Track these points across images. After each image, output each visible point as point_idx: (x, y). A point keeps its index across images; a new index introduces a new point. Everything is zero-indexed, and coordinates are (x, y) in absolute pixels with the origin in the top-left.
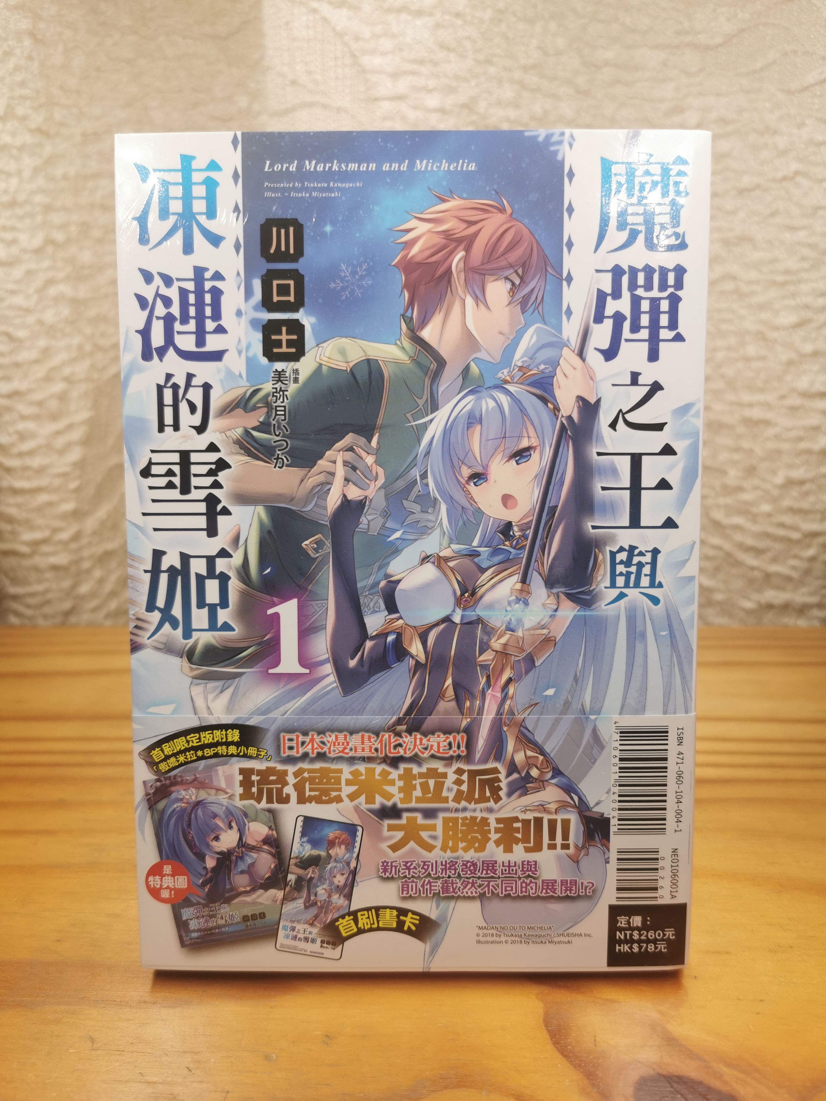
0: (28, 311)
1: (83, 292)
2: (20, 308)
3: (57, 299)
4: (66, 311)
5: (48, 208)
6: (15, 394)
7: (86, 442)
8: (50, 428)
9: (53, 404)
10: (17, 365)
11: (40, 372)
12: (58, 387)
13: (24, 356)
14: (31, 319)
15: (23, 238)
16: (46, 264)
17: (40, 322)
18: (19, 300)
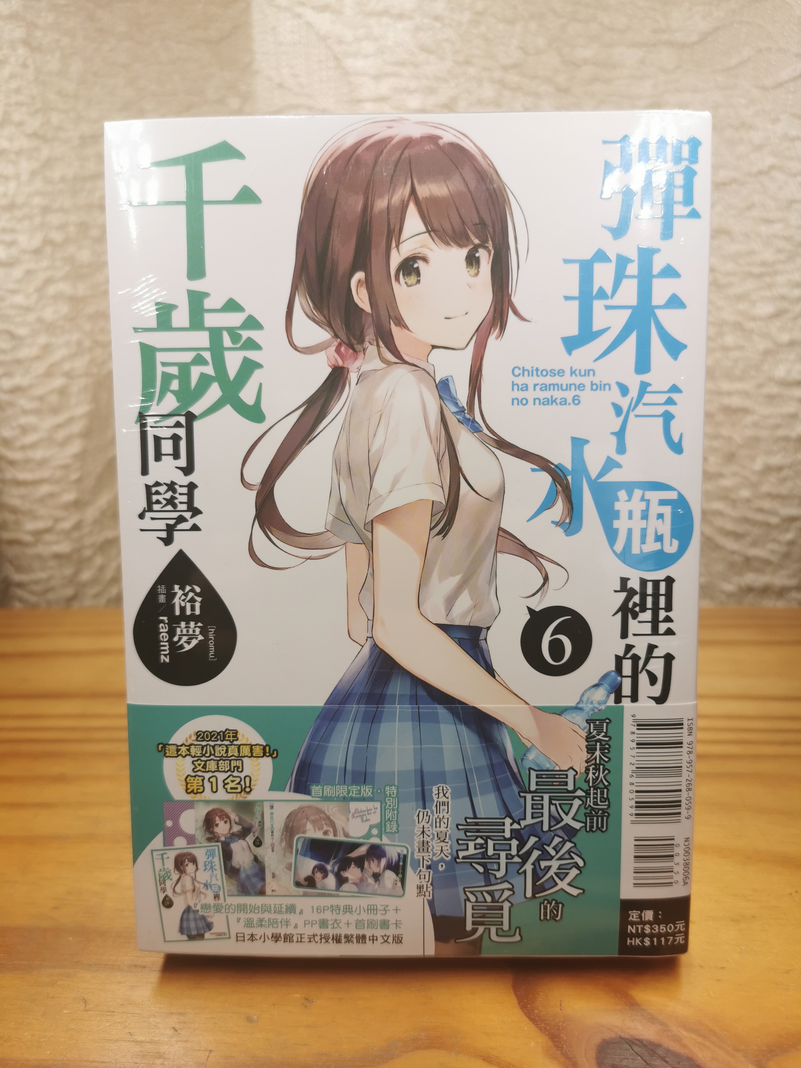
0: (28, 309)
1: (82, 289)
2: (20, 307)
3: (57, 298)
4: (64, 309)
5: (46, 210)
6: (16, 390)
7: (86, 434)
8: (49, 422)
9: (54, 399)
10: (18, 362)
11: (40, 368)
12: (58, 382)
13: (25, 352)
14: (31, 317)
15: (23, 240)
16: (45, 263)
17: (40, 320)
18: (19, 299)
